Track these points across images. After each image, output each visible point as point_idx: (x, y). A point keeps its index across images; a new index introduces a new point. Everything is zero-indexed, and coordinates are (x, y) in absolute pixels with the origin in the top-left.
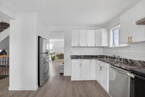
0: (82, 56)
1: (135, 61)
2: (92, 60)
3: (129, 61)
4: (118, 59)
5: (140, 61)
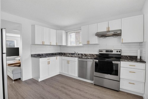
0: (44, 55)
1: (87, 54)
2: (57, 57)
3: (84, 55)
4: (77, 54)
5: (90, 54)
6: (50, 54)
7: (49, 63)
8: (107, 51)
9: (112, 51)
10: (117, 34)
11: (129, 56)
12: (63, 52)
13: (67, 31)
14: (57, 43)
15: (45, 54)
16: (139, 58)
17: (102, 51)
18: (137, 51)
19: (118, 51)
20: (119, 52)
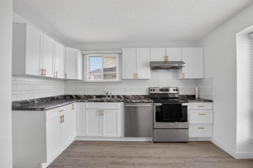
6: (48, 98)
7: (62, 119)
8: (161, 90)
9: (167, 90)
10: (175, 67)
11: (186, 95)
12: (73, 93)
13: (84, 52)
14: (66, 75)
15: (38, 100)
16: (197, 97)
17: (154, 90)
18: (195, 89)
19: (175, 89)
20: (177, 90)
